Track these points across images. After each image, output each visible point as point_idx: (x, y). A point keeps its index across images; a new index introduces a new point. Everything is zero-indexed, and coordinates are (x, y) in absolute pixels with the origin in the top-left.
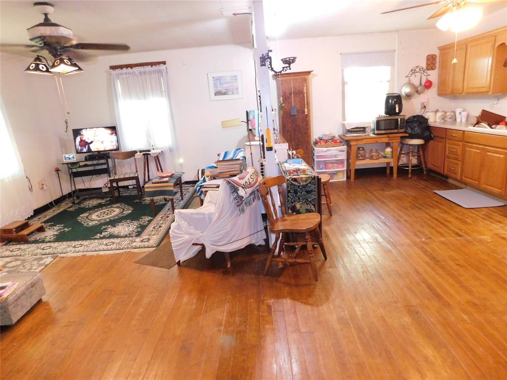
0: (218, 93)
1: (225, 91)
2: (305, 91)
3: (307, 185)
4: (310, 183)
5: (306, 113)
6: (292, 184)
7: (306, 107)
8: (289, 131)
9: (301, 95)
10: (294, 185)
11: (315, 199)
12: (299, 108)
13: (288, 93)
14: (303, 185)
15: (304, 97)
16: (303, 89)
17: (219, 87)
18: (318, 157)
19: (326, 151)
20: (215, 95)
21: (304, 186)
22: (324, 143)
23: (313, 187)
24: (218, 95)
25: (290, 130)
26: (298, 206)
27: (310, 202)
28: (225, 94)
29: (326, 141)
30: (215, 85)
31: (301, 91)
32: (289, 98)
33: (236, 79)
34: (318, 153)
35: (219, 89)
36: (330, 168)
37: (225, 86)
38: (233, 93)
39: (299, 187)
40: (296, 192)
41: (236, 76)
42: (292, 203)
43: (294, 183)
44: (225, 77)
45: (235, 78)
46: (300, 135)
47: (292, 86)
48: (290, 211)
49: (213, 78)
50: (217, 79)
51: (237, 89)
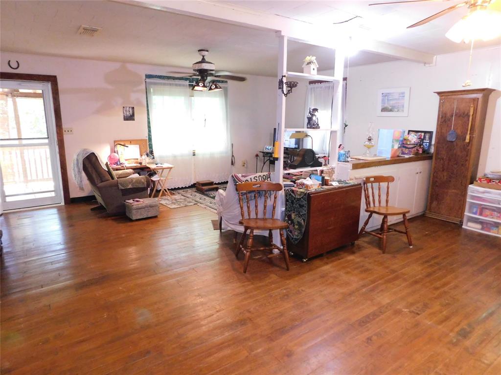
0: (384, 110)
1: (390, 108)
2: (471, 113)
3: (300, 199)
4: (302, 198)
5: (467, 140)
6: (290, 194)
7: (469, 132)
8: (443, 159)
9: (466, 118)
10: (292, 196)
11: (305, 214)
12: (460, 133)
13: (448, 115)
14: (298, 198)
15: (469, 120)
16: (469, 111)
17: (386, 103)
18: (473, 197)
19: (484, 193)
20: (382, 111)
21: (299, 200)
22: (486, 182)
23: (305, 203)
24: (384, 111)
25: (445, 158)
26: (293, 216)
27: (301, 215)
28: (391, 110)
29: (489, 180)
30: (383, 100)
31: (466, 113)
32: (450, 120)
33: (404, 96)
34: (473, 193)
35: (386, 105)
36: (486, 216)
37: (392, 102)
38: (398, 111)
39: (295, 198)
40: (292, 202)
41: (403, 93)
42: (289, 212)
43: (292, 194)
44: (393, 93)
45: (402, 95)
46: (456, 166)
47: (455, 107)
48: (286, 218)
49: (382, 94)
50: (385, 95)
51: (403, 106)
